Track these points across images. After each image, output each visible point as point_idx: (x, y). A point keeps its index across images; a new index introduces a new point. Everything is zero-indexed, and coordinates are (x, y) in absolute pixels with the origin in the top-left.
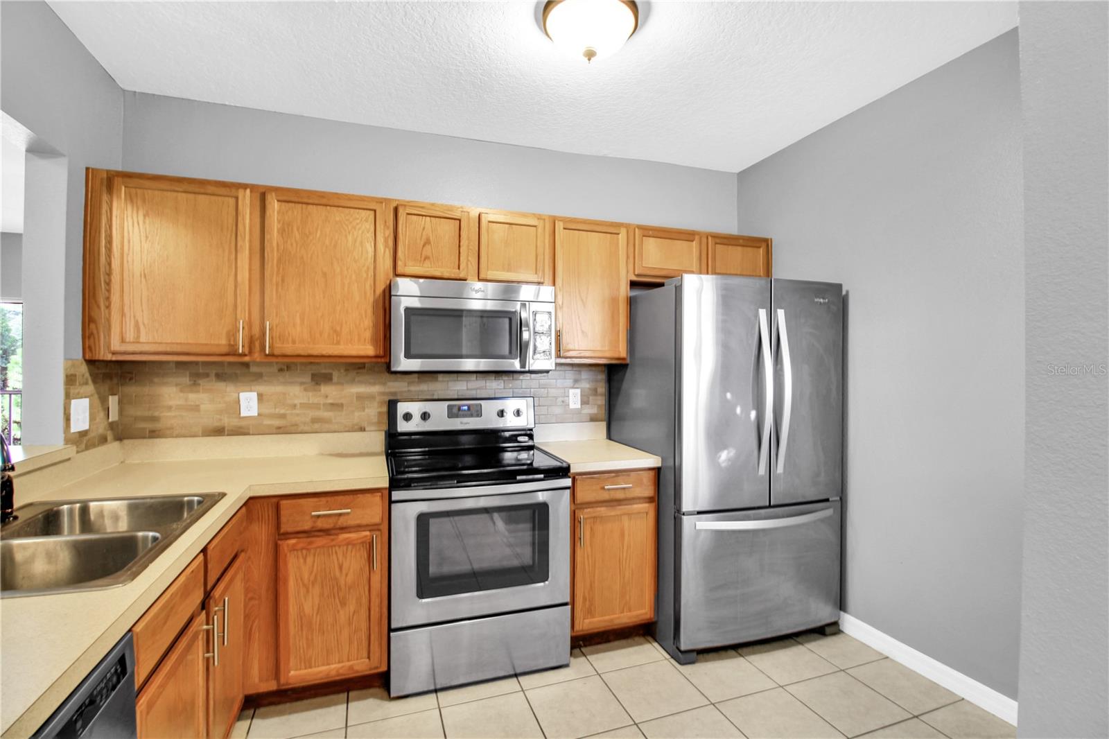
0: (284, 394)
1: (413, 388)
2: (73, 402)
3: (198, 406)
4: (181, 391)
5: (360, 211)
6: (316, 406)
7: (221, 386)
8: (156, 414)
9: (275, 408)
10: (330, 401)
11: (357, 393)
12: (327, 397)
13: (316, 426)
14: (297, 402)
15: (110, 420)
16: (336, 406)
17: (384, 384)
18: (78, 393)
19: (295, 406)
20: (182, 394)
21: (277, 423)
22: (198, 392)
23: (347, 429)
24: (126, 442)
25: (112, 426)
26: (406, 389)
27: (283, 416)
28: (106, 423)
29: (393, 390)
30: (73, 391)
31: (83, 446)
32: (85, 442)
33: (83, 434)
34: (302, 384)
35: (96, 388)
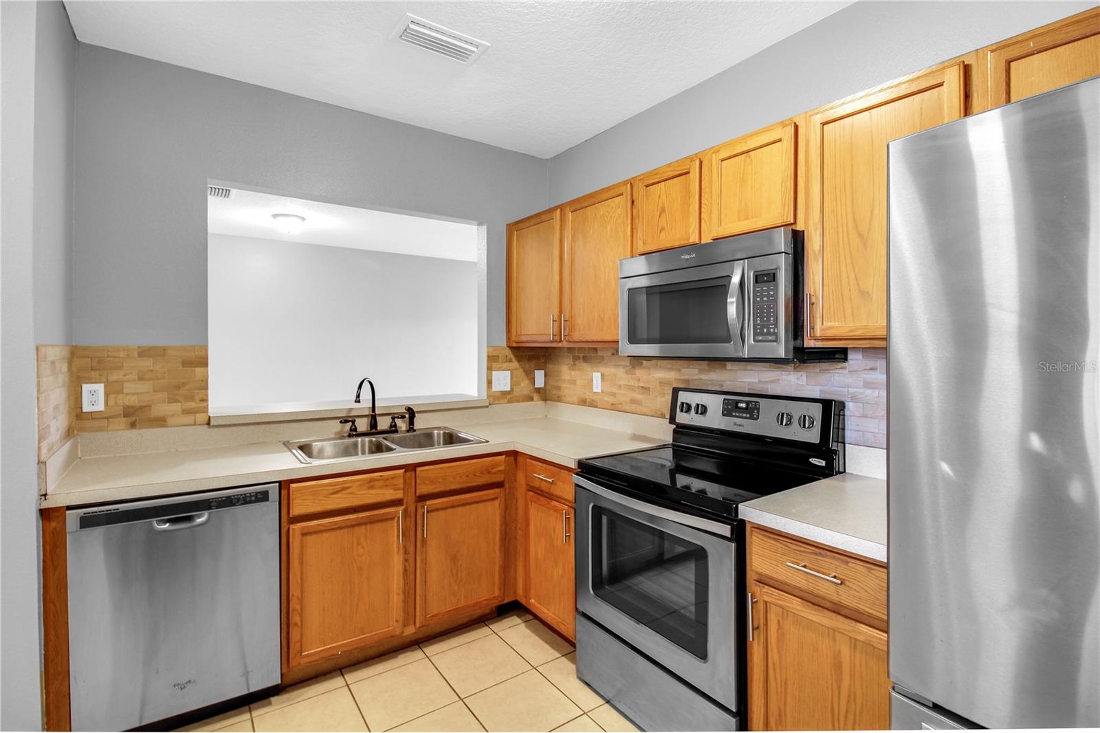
0: (615, 375)
1: (703, 377)
2: (494, 373)
3: (575, 381)
4: (569, 369)
5: (613, 199)
6: (631, 388)
7: (585, 366)
8: (560, 385)
9: (611, 387)
10: (641, 385)
11: (660, 378)
12: (639, 380)
13: (633, 407)
14: (622, 383)
15: (536, 386)
16: (645, 390)
17: (679, 370)
18: (500, 367)
19: (620, 386)
20: (569, 372)
21: (611, 400)
22: (575, 370)
23: (652, 413)
24: (548, 402)
25: (538, 390)
26: (696, 377)
27: (614, 395)
28: (531, 388)
29: (686, 377)
30: (494, 365)
31: (506, 400)
32: (508, 398)
33: (504, 393)
34: (625, 366)
35: (520, 365)
